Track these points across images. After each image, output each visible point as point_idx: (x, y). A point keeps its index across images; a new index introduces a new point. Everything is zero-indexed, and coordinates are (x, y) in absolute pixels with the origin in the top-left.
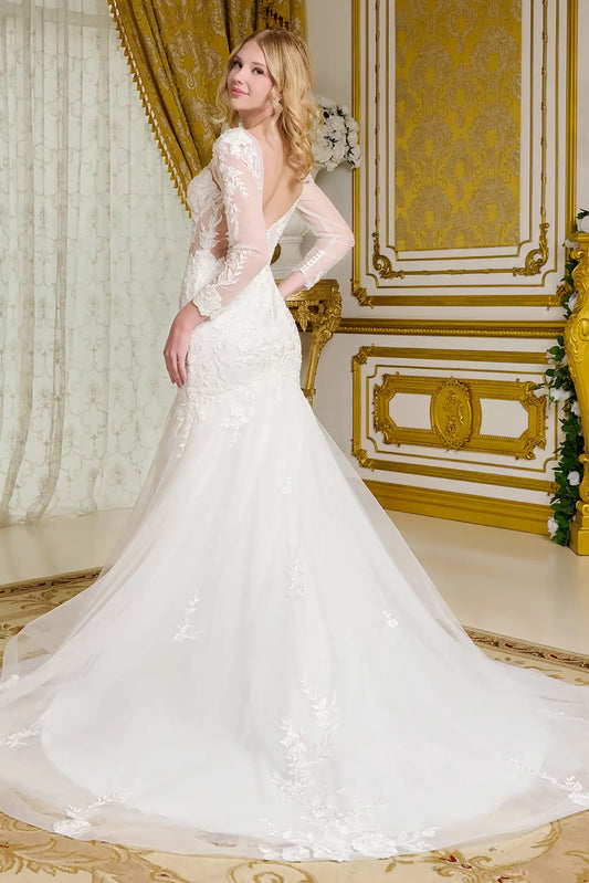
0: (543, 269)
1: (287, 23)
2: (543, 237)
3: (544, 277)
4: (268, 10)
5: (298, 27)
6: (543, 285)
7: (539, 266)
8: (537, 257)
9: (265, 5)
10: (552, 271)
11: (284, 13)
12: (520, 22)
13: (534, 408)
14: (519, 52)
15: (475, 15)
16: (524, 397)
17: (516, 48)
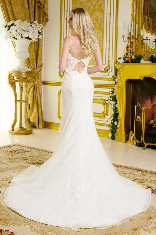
1: (43, 6)
2: (109, 63)
3: (109, 73)
4: (38, 2)
6: (108, 75)
7: (108, 71)
8: (107, 68)
10: (111, 72)
12: (104, 10)
13: (105, 106)
14: (104, 18)
15: (93, 8)
16: (103, 103)
17: (103, 17)
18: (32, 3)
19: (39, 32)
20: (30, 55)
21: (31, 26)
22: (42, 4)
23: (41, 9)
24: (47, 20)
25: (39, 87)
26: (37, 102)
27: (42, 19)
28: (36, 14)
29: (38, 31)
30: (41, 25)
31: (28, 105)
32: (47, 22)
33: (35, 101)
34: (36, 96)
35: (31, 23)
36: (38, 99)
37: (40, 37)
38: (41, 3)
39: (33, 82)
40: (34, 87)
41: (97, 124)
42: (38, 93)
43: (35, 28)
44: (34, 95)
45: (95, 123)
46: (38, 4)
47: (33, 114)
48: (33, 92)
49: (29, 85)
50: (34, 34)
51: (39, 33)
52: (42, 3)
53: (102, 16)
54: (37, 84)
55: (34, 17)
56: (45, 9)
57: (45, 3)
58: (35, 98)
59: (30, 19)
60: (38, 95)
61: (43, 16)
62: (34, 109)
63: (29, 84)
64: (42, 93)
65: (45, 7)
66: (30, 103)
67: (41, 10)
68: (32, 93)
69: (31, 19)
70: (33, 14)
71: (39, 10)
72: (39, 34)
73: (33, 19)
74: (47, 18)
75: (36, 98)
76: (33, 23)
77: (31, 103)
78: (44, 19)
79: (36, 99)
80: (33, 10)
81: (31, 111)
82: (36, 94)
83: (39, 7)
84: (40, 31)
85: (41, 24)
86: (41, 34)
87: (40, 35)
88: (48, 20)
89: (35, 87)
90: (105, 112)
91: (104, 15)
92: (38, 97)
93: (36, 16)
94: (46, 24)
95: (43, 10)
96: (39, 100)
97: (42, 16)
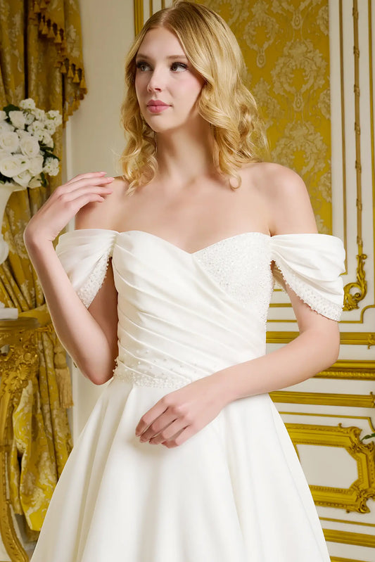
0: (362, 304)
1: (62, 31)
2: (361, 270)
3: (363, 312)
4: (40, 16)
5: (73, 35)
6: (362, 321)
7: (357, 302)
8: (355, 291)
9: (37, 9)
10: (371, 306)
11: (58, 18)
12: (328, 35)
13: (362, 456)
14: (328, 67)
15: (277, 26)
16: (350, 444)
17: (324, 63)
18: (12, 25)
19: (43, 147)
20: (14, 244)
21: (8, 121)
22: (55, 26)
23: (54, 48)
24: (81, 93)
25: (57, 378)
26: (54, 440)
27: (58, 90)
28: (33, 67)
29: (40, 143)
30: (55, 113)
31: (13, 456)
32: (82, 98)
33: (43, 438)
34: (48, 416)
35: (9, 108)
36: (57, 428)
37: (53, 168)
38: (49, 22)
39: (29, 366)
40: (38, 377)
41: (331, 536)
42: (56, 404)
43: (26, 130)
44: (39, 411)
45: (325, 531)
46: (38, 26)
47: (36, 496)
48: (32, 400)
49: (11, 376)
50: (24, 158)
51: (47, 152)
52: (54, 20)
53: (318, 60)
54: (50, 365)
55: (23, 83)
56: (68, 47)
57: (66, 18)
58: (40, 424)
59: (7, 92)
60: (55, 412)
61: (64, 77)
62: (38, 473)
63: (12, 374)
64: (71, 403)
65: (68, 35)
66: (19, 447)
67: (53, 52)
68: (26, 404)
69: (11, 92)
70: (21, 69)
71: (45, 53)
72: (46, 156)
73: (20, 91)
74: (78, 84)
75: (48, 423)
76: (17, 109)
77: (25, 446)
78: (69, 88)
79: (45, 429)
80: (19, 53)
81: (26, 482)
82: (46, 408)
83: (42, 38)
84: (49, 142)
85: (51, 112)
86: (55, 157)
87: (50, 159)
88: (84, 91)
89: (43, 377)
90: (365, 485)
91: (327, 58)
92: (56, 421)
93: (33, 77)
94: (76, 108)
95: (62, 49)
96: (60, 435)
97: (58, 75)
